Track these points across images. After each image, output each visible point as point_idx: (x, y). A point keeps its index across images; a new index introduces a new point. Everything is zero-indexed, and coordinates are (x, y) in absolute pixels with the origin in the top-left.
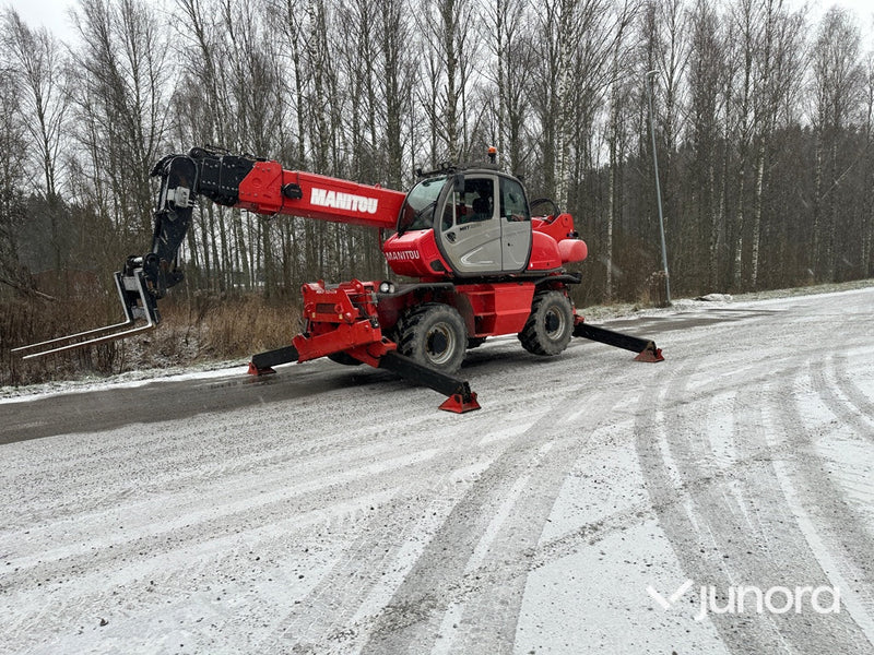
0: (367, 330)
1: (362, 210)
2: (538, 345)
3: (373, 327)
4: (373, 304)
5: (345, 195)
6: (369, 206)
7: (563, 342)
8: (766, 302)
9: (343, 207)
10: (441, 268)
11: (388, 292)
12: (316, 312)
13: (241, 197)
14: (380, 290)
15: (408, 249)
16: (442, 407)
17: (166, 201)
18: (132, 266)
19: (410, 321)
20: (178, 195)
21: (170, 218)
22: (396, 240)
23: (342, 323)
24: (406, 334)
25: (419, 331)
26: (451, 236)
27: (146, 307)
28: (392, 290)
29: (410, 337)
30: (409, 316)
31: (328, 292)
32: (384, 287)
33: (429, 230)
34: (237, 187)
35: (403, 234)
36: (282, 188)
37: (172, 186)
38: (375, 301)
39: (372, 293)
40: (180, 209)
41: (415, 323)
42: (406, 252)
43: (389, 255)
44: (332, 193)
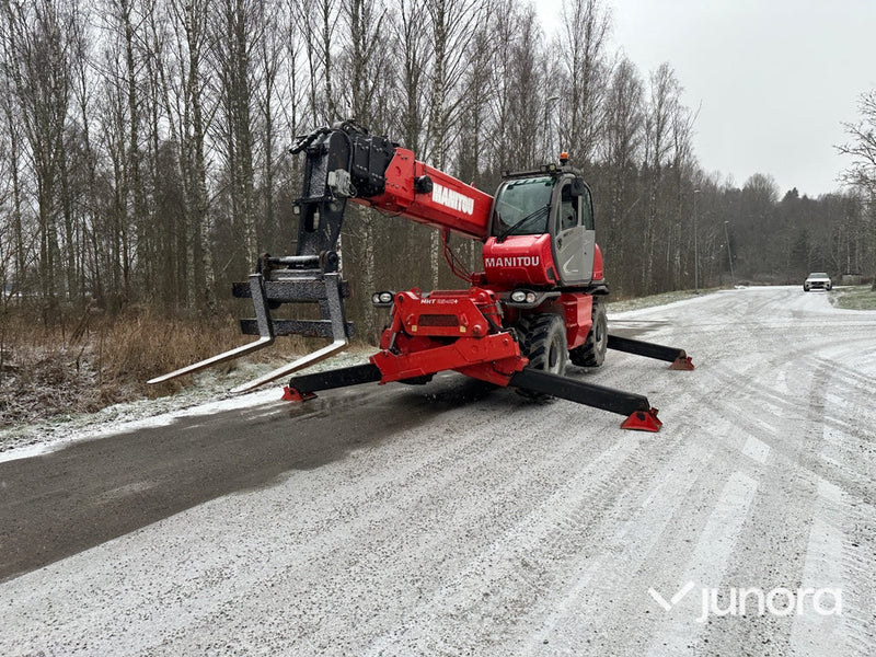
0: (506, 344)
1: (465, 211)
2: (593, 356)
3: (515, 340)
4: (499, 316)
5: (454, 193)
6: (467, 206)
7: (602, 352)
9: (452, 207)
10: (554, 277)
11: (525, 301)
12: (419, 325)
13: (388, 188)
14: (512, 301)
15: (524, 255)
16: (624, 426)
17: (327, 186)
18: (269, 267)
19: (535, 333)
20: (339, 179)
21: (333, 208)
22: (496, 245)
23: (464, 336)
24: (533, 348)
25: (547, 343)
26: (560, 241)
27: (336, 320)
28: (529, 300)
29: (541, 350)
30: (531, 329)
31: (443, 301)
32: (518, 296)
33: (545, 236)
34: (383, 176)
35: (506, 239)
36: (416, 180)
37: (332, 168)
38: (500, 312)
39: (497, 303)
40: (339, 197)
41: (544, 335)
42: (520, 259)
43: (490, 262)
44: (446, 189)
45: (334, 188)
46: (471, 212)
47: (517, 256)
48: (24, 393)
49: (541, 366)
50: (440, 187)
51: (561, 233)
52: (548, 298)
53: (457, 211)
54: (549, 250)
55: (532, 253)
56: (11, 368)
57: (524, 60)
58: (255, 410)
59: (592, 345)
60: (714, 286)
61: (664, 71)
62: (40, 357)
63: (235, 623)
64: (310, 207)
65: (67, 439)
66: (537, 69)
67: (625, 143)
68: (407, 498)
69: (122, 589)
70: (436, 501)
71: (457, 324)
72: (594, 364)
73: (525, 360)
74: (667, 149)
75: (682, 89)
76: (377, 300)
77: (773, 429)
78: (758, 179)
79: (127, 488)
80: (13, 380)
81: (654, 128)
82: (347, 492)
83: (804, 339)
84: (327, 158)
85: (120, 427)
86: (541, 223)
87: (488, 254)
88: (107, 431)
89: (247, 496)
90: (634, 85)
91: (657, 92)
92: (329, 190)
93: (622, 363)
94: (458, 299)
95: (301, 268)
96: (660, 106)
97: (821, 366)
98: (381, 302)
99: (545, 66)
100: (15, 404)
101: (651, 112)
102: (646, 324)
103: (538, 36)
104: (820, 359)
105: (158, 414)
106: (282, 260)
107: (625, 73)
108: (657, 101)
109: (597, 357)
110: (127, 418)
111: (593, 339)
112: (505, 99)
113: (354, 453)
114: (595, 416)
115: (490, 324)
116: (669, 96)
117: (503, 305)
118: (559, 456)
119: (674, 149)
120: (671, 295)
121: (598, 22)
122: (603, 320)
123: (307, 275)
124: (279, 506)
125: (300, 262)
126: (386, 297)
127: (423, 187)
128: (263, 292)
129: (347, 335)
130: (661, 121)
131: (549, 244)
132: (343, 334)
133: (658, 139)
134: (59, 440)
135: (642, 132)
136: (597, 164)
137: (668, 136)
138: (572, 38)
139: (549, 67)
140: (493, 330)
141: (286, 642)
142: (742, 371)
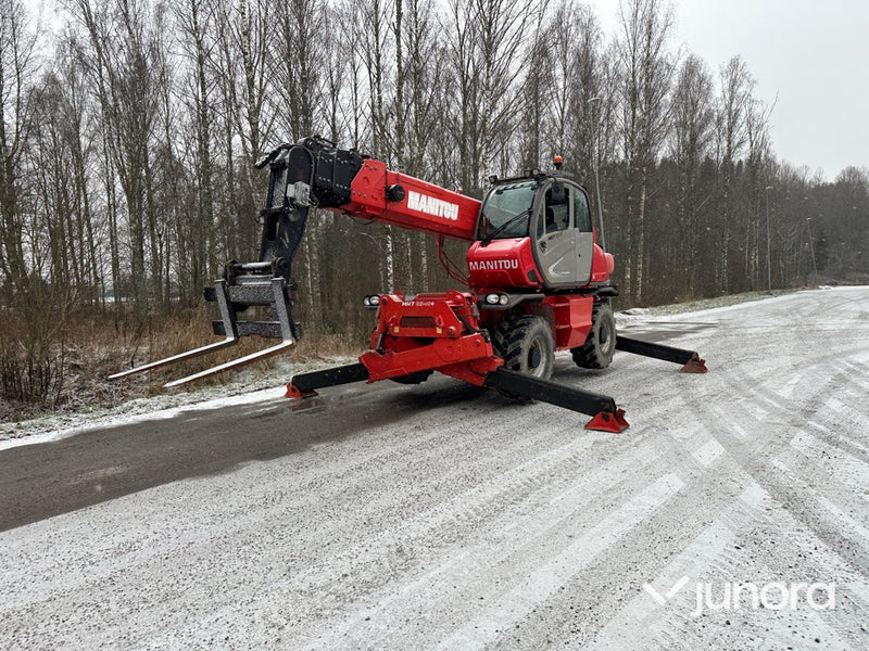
0: (478, 345)
1: (447, 216)
2: (595, 358)
3: (487, 341)
4: (475, 317)
5: (435, 199)
6: (450, 211)
7: (609, 355)
8: (691, 314)
9: (432, 213)
10: (536, 279)
11: (498, 303)
12: (400, 326)
13: (353, 197)
14: (487, 303)
15: (504, 258)
16: (589, 427)
17: (286, 197)
18: (234, 273)
19: (513, 335)
20: (299, 191)
21: (291, 217)
22: (481, 249)
23: (440, 337)
24: (510, 349)
25: (525, 345)
26: (543, 244)
27: (284, 321)
28: (502, 302)
29: (518, 351)
30: (510, 330)
31: (421, 304)
32: (492, 298)
33: (526, 239)
34: (349, 186)
35: (489, 243)
36: (387, 190)
37: (292, 180)
38: (476, 313)
39: (474, 305)
40: (298, 207)
41: (521, 336)
42: (500, 262)
43: (474, 266)
44: (424, 197)
45: (292, 199)
46: (455, 217)
47: (497, 259)
48: (84, 389)
49: (517, 367)
50: (418, 195)
51: (545, 236)
52: (524, 301)
53: (438, 217)
54: (529, 253)
55: (511, 256)
56: (78, 366)
57: (585, 61)
58: (256, 405)
59: (593, 347)
60: (797, 286)
61: (734, 64)
62: (103, 356)
63: (116, 588)
64: (272, 218)
65: (79, 429)
66: (598, 70)
67: (694, 138)
68: (335, 488)
69: (43, 555)
70: (359, 491)
71: (434, 326)
72: (598, 366)
73: (499, 361)
74: (739, 144)
75: (754, 82)
76: (368, 303)
77: (743, 433)
78: (852, 172)
79: (102, 471)
80: (78, 376)
81: (725, 123)
82: (285, 482)
83: (850, 342)
84: (286, 172)
85: (130, 419)
86: (523, 227)
87: (472, 258)
88: (116, 422)
89: (197, 482)
90: (702, 80)
91: (727, 87)
92: (288, 201)
93: (637, 365)
94: (434, 301)
95: (259, 274)
96: (731, 99)
97: (848, 370)
98: (371, 304)
99: (606, 65)
100: (75, 398)
101: (722, 107)
102: (691, 326)
103: (598, 37)
104: (851, 363)
105: (168, 408)
106: (244, 266)
107: (691, 68)
108: (727, 96)
109: (601, 360)
110: (140, 411)
111: (596, 341)
112: (565, 101)
113: (316, 447)
114: (568, 417)
115: (465, 325)
116: (741, 90)
117: (479, 306)
118: (505, 453)
119: (748, 144)
120: (741, 296)
121: (660, 18)
122: (610, 322)
123: (265, 279)
124: (218, 491)
125: (259, 268)
126: (375, 300)
127: (395, 195)
128: (227, 295)
129: (294, 335)
130: (734, 117)
131: (530, 247)
132: (289, 334)
133: (730, 135)
134: (72, 429)
135: (711, 128)
136: (664, 161)
137: (741, 131)
138: (630, 37)
139: (611, 67)
140: (468, 331)
141: (146, 606)
142: (754, 375)
